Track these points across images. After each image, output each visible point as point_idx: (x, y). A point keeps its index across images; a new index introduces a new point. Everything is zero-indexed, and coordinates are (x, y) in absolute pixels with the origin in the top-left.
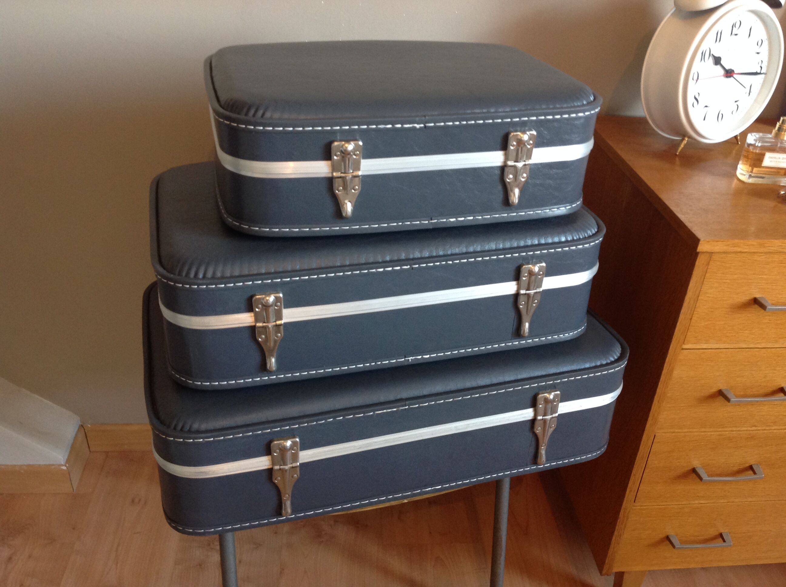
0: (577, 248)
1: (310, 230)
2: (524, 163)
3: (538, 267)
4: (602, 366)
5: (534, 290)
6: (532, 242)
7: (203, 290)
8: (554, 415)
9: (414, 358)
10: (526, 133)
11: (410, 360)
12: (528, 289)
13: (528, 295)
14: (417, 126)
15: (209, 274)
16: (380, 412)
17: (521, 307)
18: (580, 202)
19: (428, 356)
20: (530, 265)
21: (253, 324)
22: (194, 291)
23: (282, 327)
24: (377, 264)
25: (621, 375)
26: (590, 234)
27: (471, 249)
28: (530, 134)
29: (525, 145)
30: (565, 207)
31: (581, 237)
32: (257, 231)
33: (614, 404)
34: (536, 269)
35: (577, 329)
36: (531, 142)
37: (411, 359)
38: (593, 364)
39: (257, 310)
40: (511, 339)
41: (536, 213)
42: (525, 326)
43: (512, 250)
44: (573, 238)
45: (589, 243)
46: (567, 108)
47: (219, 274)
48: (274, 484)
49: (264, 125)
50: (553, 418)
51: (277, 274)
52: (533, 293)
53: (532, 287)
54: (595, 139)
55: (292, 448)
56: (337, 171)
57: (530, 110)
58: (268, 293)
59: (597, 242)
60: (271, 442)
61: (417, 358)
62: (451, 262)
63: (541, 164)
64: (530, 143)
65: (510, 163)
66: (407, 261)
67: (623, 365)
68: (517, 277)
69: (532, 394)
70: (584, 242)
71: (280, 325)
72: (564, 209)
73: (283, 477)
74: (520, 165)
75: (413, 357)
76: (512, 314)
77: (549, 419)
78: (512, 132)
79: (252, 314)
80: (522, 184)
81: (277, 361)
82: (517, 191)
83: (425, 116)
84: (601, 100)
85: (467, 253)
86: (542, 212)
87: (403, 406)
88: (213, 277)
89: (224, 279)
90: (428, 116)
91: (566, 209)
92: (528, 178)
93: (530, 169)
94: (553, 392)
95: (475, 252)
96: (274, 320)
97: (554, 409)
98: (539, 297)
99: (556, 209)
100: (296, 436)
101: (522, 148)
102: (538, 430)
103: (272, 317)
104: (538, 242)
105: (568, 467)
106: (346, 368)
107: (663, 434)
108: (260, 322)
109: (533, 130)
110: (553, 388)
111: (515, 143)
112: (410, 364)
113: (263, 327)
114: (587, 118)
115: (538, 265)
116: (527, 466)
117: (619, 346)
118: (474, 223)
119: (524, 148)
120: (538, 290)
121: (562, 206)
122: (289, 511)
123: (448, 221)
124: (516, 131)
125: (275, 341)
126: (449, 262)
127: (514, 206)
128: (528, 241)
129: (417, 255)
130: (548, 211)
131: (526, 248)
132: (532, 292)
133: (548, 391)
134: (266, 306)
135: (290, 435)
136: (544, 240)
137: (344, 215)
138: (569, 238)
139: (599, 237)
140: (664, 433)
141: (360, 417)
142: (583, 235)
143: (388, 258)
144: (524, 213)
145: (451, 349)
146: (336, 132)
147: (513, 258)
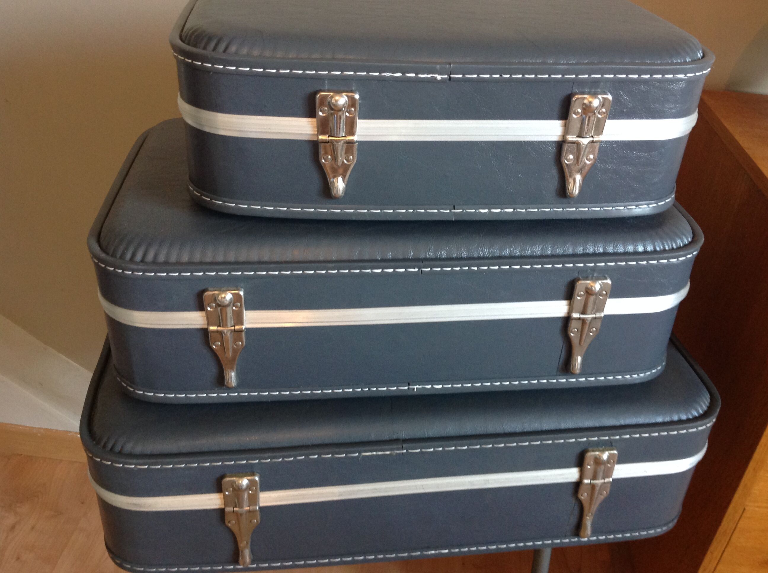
0: (658, 263)
1: (289, 210)
2: (591, 139)
3: (601, 285)
4: (680, 422)
5: (592, 314)
6: (594, 250)
7: (138, 278)
8: (607, 480)
9: (421, 387)
10: (596, 97)
11: (415, 390)
12: (583, 313)
13: (583, 321)
14: (439, 77)
15: (150, 257)
16: (367, 454)
17: (572, 334)
18: (670, 199)
19: (440, 386)
20: (588, 280)
21: (206, 327)
22: (127, 277)
23: (243, 334)
24: (374, 262)
25: (706, 435)
26: (680, 244)
27: (507, 253)
28: (603, 98)
29: (595, 113)
30: (648, 205)
31: (667, 248)
32: (220, 205)
33: (692, 471)
34: (597, 286)
35: (650, 369)
36: (604, 110)
37: (417, 388)
38: (668, 419)
39: (209, 309)
40: (556, 375)
41: (604, 210)
42: (576, 360)
43: (565, 257)
44: (655, 248)
45: (677, 257)
46: (661, 64)
47: (161, 258)
48: (228, 527)
49: (226, 63)
50: (605, 483)
51: (237, 265)
52: (590, 319)
53: (589, 309)
54: (699, 113)
55: (249, 487)
56: (323, 133)
57: (605, 64)
58: (224, 289)
59: (688, 256)
60: (223, 477)
61: (425, 388)
62: (476, 268)
63: (616, 142)
64: (602, 112)
65: (571, 138)
66: (416, 261)
67: (709, 424)
68: (569, 296)
69: (578, 450)
70: (670, 255)
71: (241, 331)
72: (646, 208)
73: (238, 522)
74: (585, 141)
75: (419, 385)
76: (560, 342)
77: (600, 485)
78: (577, 94)
79: (203, 314)
80: (587, 168)
81: (237, 375)
82: (578, 178)
83: (450, 64)
84: (712, 59)
85: (500, 257)
86: (614, 209)
87: (398, 449)
88: (154, 262)
89: (167, 266)
90: (455, 63)
91: (649, 207)
92: (595, 159)
93: (600, 148)
94: (607, 450)
95: (511, 257)
96: (233, 324)
97: (608, 473)
98: (599, 324)
99: (634, 207)
100: (255, 473)
101: (589, 117)
102: (584, 496)
103: (230, 321)
104: (603, 249)
105: (622, 542)
106: (330, 391)
107: (757, 509)
108: (213, 325)
109: (609, 93)
110: (609, 445)
111: (579, 110)
112: (416, 394)
113: (217, 332)
114: (689, 82)
115: (600, 282)
116: (565, 537)
117: (708, 396)
118: (515, 218)
119: (592, 119)
120: (598, 315)
121: (644, 202)
122: (248, 560)
123: (477, 211)
124: (583, 93)
125: (235, 351)
126: (473, 268)
127: (572, 197)
128: (588, 247)
129: (431, 254)
130: (623, 208)
131: (585, 256)
132: (589, 316)
133: (601, 449)
134: (222, 307)
135: (248, 471)
136: (612, 248)
137: (334, 193)
138: (650, 248)
139: (692, 250)
140: (757, 507)
141: (340, 457)
142: (670, 245)
143: (390, 256)
144: (587, 209)
145: (473, 380)
146: (322, 78)
147: (564, 269)
